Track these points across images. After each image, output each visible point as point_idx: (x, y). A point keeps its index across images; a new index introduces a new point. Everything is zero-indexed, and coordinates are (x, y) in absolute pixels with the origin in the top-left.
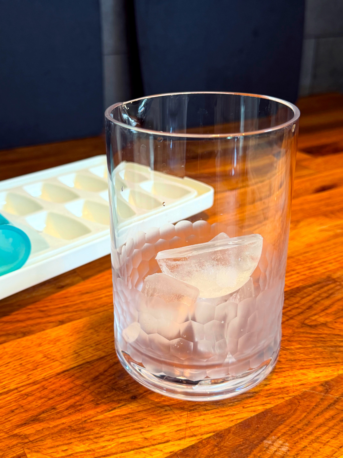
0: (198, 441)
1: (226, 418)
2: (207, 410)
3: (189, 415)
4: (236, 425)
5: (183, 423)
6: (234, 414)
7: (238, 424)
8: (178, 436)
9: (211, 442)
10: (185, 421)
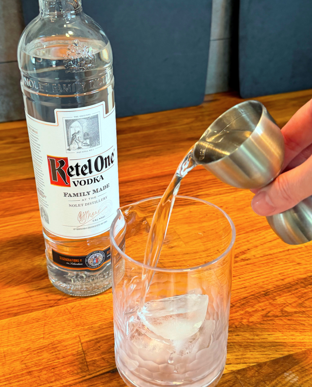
0: (247, 367)
1: (265, 356)
2: (255, 349)
3: (244, 350)
4: (270, 361)
5: (240, 355)
6: (270, 354)
7: (272, 360)
8: (236, 362)
9: (255, 368)
10: (241, 354)
